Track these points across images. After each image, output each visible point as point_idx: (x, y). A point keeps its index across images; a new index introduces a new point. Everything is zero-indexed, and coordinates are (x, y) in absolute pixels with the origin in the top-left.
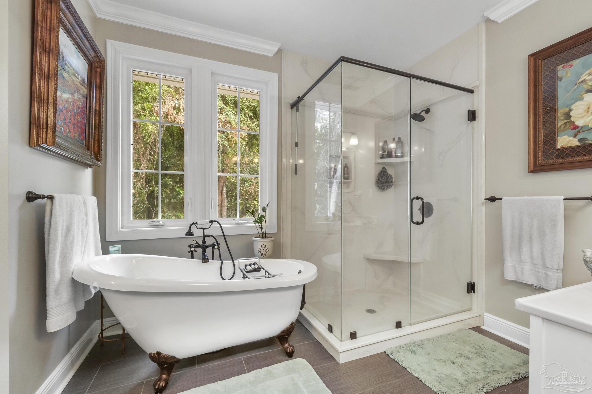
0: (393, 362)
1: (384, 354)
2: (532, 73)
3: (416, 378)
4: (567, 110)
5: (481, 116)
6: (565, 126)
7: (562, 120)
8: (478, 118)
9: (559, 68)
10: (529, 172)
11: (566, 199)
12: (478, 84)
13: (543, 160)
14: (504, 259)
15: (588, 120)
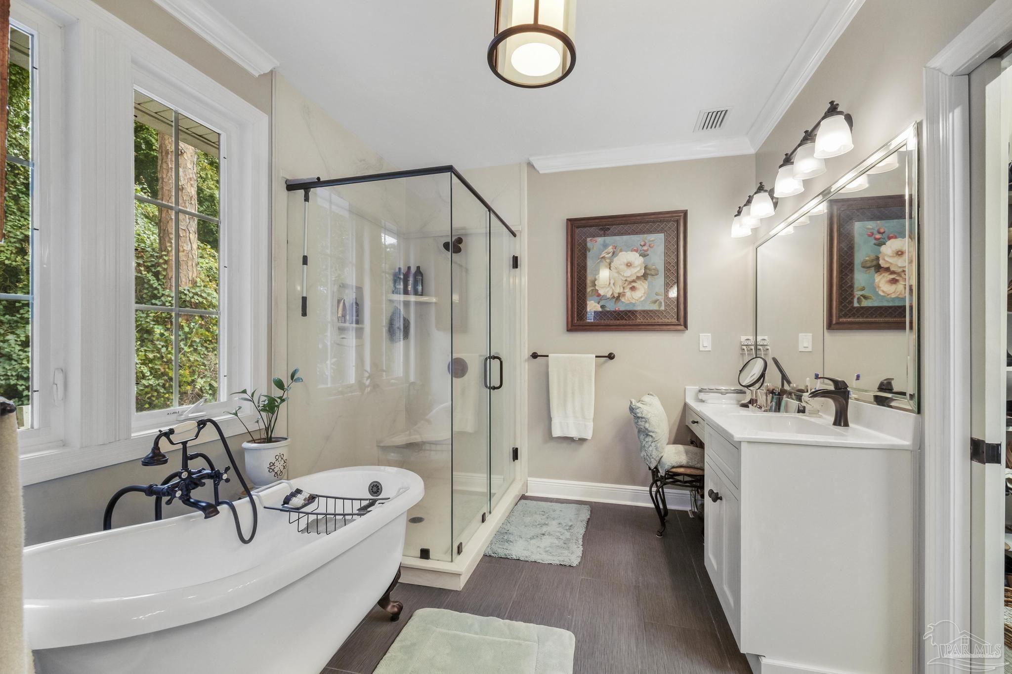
0: (502, 559)
1: (487, 558)
2: (569, 237)
3: (533, 563)
4: (593, 279)
5: (524, 262)
6: (592, 292)
7: (590, 287)
8: (521, 266)
9: (588, 239)
10: (568, 331)
11: (596, 357)
12: (521, 229)
13: (578, 320)
14: (552, 416)
15: (606, 290)
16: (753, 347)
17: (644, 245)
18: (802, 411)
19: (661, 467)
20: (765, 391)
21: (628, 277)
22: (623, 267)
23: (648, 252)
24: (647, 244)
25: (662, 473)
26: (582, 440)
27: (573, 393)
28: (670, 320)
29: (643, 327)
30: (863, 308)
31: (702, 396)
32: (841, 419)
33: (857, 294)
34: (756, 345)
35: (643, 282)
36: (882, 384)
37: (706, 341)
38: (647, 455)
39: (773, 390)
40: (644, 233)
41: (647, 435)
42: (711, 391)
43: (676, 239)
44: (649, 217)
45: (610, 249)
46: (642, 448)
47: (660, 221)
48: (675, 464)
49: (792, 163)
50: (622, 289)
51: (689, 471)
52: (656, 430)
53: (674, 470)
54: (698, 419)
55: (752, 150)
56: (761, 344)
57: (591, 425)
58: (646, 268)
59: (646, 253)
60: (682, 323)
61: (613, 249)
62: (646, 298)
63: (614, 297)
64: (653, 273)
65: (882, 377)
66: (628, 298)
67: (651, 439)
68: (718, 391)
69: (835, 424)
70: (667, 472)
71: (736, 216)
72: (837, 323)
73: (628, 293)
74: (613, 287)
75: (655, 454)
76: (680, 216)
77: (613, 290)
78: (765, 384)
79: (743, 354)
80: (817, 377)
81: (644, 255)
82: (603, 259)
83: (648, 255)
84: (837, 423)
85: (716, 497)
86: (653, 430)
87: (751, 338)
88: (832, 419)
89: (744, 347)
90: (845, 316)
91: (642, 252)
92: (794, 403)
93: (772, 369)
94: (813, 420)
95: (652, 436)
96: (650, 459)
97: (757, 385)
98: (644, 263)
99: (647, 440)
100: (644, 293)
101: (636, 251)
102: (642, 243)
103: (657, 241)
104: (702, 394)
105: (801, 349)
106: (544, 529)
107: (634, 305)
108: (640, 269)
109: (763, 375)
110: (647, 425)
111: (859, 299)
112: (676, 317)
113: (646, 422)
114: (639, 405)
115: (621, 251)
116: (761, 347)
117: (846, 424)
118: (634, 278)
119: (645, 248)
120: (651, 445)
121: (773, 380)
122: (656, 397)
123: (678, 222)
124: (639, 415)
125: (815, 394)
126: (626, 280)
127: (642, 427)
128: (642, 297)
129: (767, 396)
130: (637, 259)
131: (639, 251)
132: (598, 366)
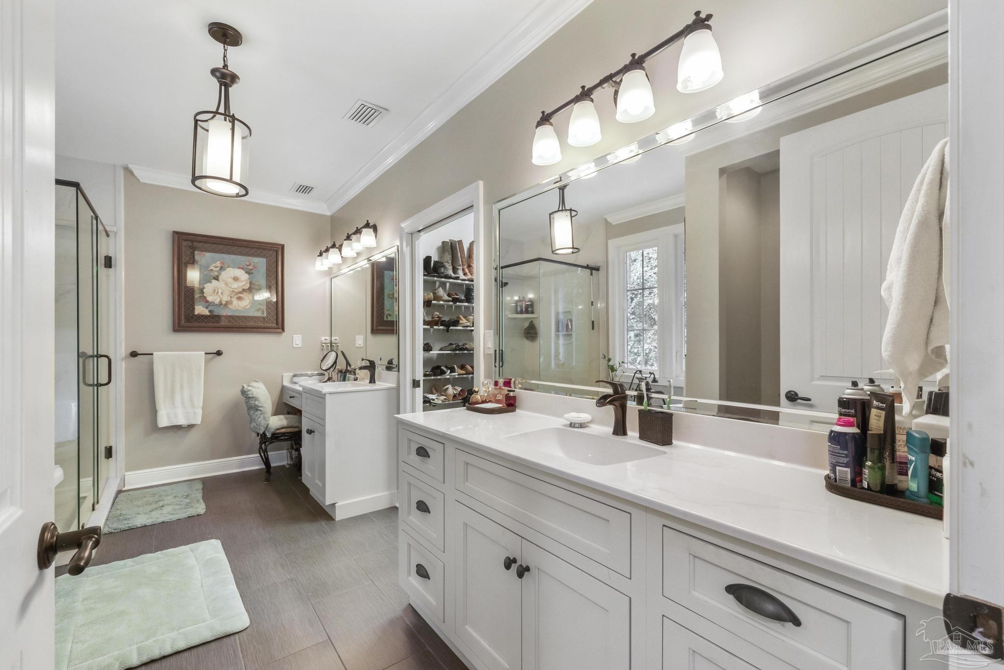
2: (176, 248)
5: (119, 264)
6: (200, 299)
7: (198, 294)
8: (115, 267)
9: (196, 253)
10: (174, 331)
11: (206, 354)
12: (116, 231)
13: (185, 322)
14: (157, 409)
15: (216, 297)
16: (329, 345)
17: (249, 265)
18: (356, 379)
19: (268, 431)
20: (337, 372)
21: (235, 289)
22: (230, 280)
23: (253, 271)
24: (252, 265)
25: (269, 435)
26: (191, 427)
27: (182, 386)
28: (271, 325)
29: (249, 329)
30: (389, 321)
31: (296, 379)
32: (372, 380)
33: (386, 312)
34: (331, 343)
35: (249, 294)
36: (389, 361)
37: (298, 340)
38: (257, 425)
39: (341, 370)
40: (249, 255)
41: (257, 410)
42: (302, 375)
43: (275, 264)
44: (254, 244)
45: (218, 264)
46: (252, 420)
47: (263, 249)
48: (279, 427)
49: (351, 240)
50: (229, 297)
51: (288, 430)
52: (264, 405)
53: (278, 431)
54: (294, 394)
55: (329, 214)
56: (334, 342)
57: (200, 412)
58: (251, 283)
59: (251, 272)
60: (281, 327)
61: (221, 264)
62: (251, 306)
63: (222, 304)
64: (257, 287)
65: (389, 359)
66: (235, 306)
67: (260, 412)
68: (306, 375)
69: (370, 383)
70: (273, 434)
71: (318, 256)
72: (376, 330)
73: (235, 302)
74: (221, 296)
75: (263, 423)
76: (279, 248)
77: (221, 298)
78: (337, 367)
79: (323, 350)
80: (363, 360)
81: (249, 272)
82: (211, 271)
83: (252, 273)
84: (370, 382)
85: (310, 432)
86: (262, 405)
87: (328, 338)
88: (369, 381)
89: (324, 345)
90: (380, 325)
91: (248, 270)
92: (352, 377)
93: (341, 358)
94: (360, 383)
95: (260, 410)
96: (259, 427)
97: (332, 369)
98: (249, 279)
99: (256, 414)
100: (250, 303)
101: (243, 269)
102: (248, 264)
103: (260, 263)
104: (296, 378)
105: (357, 345)
106: (161, 504)
107: (240, 311)
108: (246, 284)
109: (335, 362)
110: (257, 403)
111: (387, 316)
112: (275, 322)
113: (256, 400)
114: (249, 388)
115: (228, 267)
116: (334, 344)
117: (375, 382)
118: (241, 290)
119: (250, 267)
120: (260, 417)
121: (341, 365)
122: (261, 383)
123: (277, 252)
124: (250, 396)
125: (361, 368)
126: (233, 291)
127: (253, 405)
128: (247, 306)
129: (338, 375)
130: (243, 276)
131: (245, 269)
132: (207, 362)
